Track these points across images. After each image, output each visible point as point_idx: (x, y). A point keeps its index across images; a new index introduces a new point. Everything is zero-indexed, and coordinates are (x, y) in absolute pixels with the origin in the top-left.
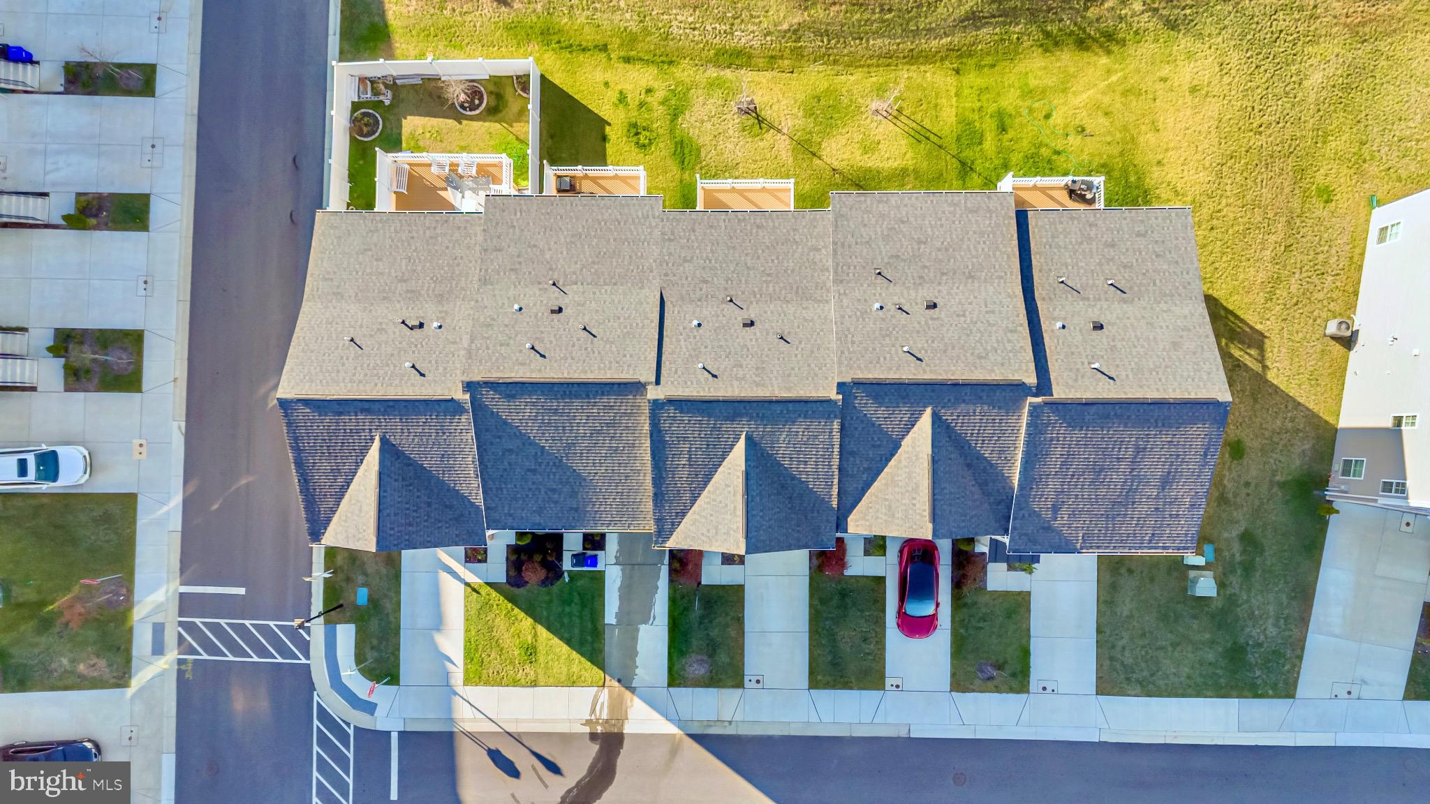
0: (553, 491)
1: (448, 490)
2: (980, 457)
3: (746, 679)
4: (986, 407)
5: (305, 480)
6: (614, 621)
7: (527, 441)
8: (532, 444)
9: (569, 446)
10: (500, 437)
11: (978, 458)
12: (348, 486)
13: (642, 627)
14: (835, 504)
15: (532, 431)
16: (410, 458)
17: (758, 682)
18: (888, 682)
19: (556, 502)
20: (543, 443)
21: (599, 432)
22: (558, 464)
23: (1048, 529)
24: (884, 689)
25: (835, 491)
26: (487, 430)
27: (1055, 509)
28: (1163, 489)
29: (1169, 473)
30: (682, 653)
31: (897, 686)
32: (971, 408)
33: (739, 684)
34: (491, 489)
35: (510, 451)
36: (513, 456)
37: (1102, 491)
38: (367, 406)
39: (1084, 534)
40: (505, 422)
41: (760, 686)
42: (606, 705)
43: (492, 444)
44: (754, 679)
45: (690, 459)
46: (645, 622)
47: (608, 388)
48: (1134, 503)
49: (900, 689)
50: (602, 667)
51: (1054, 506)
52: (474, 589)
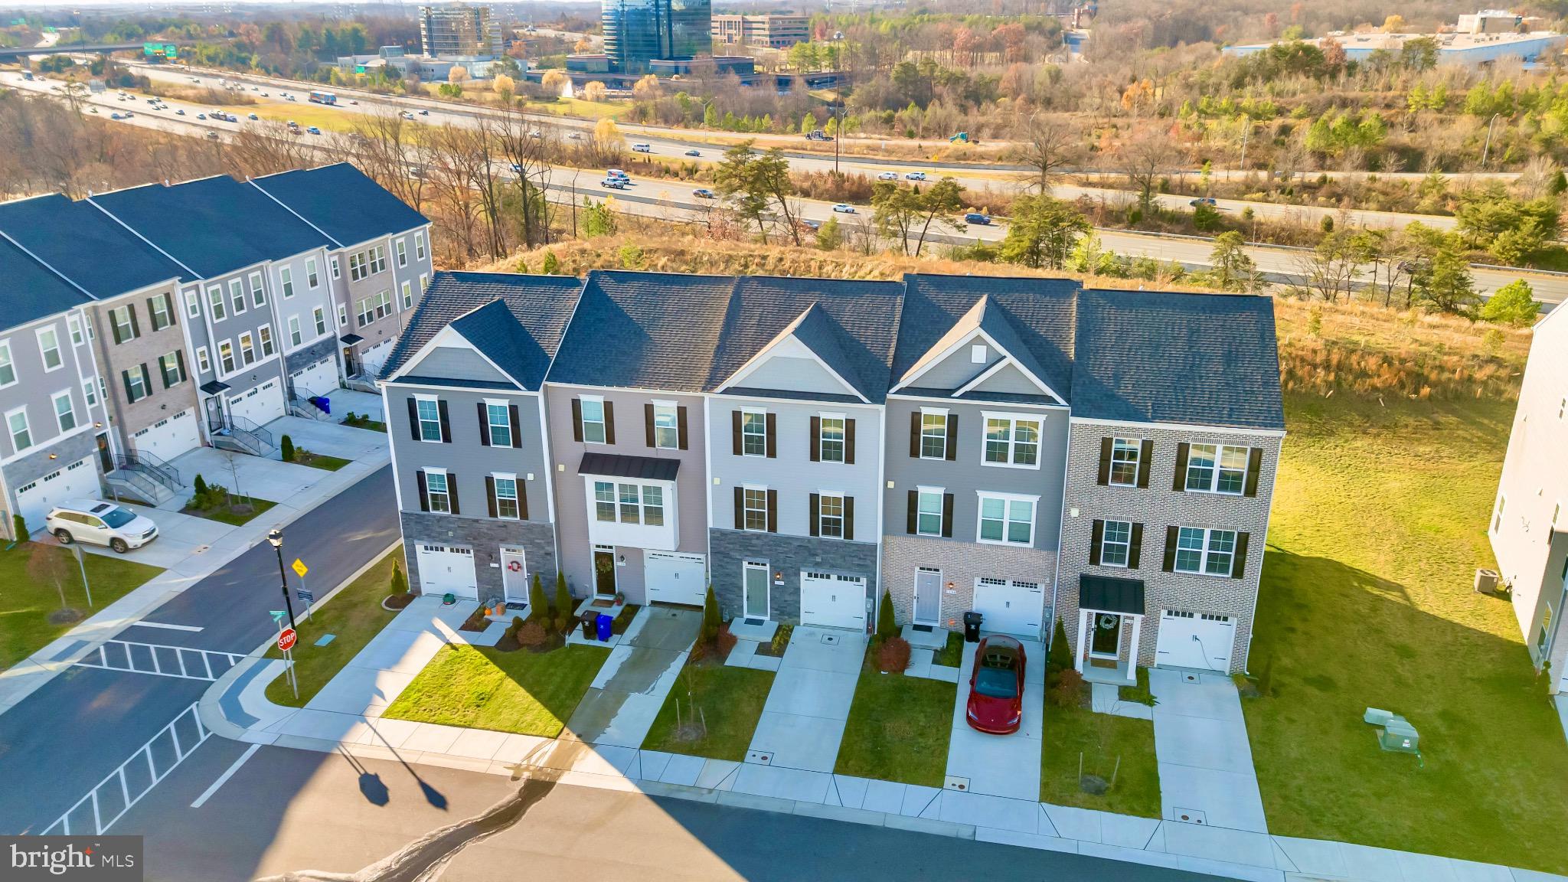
0: (624, 353)
2: (1035, 335)
3: (749, 754)
4: (1038, 296)
6: (601, 687)
7: (619, 314)
8: (621, 316)
10: (598, 309)
11: (1033, 335)
13: (634, 695)
14: (889, 364)
17: (764, 758)
18: (948, 781)
19: (621, 363)
21: (685, 310)
22: (638, 332)
23: (1113, 397)
24: (941, 786)
25: (892, 351)
27: (1118, 378)
28: (1229, 366)
29: (1230, 352)
31: (962, 787)
32: (1025, 295)
33: (739, 756)
34: (568, 348)
36: (602, 324)
37: (1164, 365)
39: (1153, 404)
41: (767, 762)
42: (549, 753)
43: (588, 314)
44: (759, 755)
45: (759, 320)
46: (640, 691)
48: (1201, 377)
49: (966, 789)
50: (566, 719)
51: (1115, 376)
52: (454, 647)
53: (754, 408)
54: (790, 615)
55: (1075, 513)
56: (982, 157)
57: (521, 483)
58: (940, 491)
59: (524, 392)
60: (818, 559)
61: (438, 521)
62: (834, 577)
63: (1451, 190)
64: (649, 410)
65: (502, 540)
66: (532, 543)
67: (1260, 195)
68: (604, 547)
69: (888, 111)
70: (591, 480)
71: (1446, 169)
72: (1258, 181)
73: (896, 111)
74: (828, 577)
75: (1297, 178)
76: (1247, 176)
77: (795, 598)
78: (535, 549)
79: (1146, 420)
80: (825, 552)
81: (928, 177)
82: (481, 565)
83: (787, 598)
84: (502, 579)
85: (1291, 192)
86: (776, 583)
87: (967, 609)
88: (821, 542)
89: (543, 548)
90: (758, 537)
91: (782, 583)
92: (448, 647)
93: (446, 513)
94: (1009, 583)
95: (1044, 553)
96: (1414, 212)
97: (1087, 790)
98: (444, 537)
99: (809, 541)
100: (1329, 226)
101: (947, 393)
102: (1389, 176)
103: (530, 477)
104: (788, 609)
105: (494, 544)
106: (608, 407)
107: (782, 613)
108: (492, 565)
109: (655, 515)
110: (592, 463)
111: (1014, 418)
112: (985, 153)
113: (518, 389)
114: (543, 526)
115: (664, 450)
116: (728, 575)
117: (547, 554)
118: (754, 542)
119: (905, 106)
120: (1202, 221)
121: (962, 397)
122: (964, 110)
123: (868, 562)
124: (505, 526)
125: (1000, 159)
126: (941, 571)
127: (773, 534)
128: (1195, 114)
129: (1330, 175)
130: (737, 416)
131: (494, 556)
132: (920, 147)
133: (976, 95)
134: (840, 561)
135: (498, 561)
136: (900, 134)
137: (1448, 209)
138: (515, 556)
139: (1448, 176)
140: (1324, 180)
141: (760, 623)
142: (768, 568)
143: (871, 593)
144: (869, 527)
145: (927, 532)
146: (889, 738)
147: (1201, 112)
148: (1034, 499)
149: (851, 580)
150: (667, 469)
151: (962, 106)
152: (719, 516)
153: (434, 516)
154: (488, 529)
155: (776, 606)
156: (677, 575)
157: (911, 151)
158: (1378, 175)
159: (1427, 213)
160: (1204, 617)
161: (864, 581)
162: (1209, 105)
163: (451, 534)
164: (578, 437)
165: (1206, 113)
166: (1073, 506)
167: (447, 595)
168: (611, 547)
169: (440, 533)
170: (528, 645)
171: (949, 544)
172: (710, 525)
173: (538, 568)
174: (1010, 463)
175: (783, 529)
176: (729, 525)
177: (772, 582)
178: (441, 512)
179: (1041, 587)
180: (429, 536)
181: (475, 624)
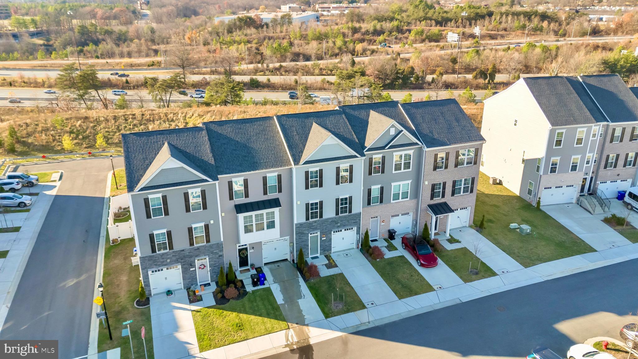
0: (245, 156)
1: (198, 160)
3: (366, 304)
4: (388, 108)
5: (129, 164)
6: (283, 302)
7: (230, 140)
8: (232, 140)
9: (248, 139)
10: (219, 139)
12: (151, 164)
13: (300, 301)
15: (232, 136)
16: (180, 149)
17: (372, 304)
18: (435, 288)
19: (247, 161)
20: (237, 139)
21: (259, 133)
22: (245, 146)
23: (434, 139)
24: (434, 290)
25: (355, 136)
26: (213, 138)
27: (432, 133)
28: (459, 123)
29: (456, 118)
30: (326, 304)
31: (440, 288)
33: (363, 307)
34: (217, 159)
35: (224, 144)
36: (226, 146)
37: (441, 125)
38: (161, 132)
39: (447, 139)
40: (221, 134)
41: (374, 305)
42: (294, 336)
43: (216, 142)
44: (370, 303)
45: (297, 132)
46: (300, 297)
47: (259, 119)
48: (454, 128)
50: (284, 320)
51: (430, 132)
52: (198, 312)
53: (314, 168)
54: (328, 251)
55: (426, 183)
56: (139, 65)
57: (207, 227)
58: (379, 186)
59: (211, 182)
60: (339, 224)
61: (162, 256)
62: (343, 230)
63: (321, 66)
64: (265, 179)
65: (197, 256)
66: (212, 253)
67: (262, 73)
68: (243, 246)
69: (80, 47)
70: (241, 216)
71: (319, 59)
72: (259, 68)
73: (84, 47)
74: (341, 231)
75: (271, 66)
76: (254, 67)
77: (330, 243)
78: (214, 256)
79: (448, 145)
80: (341, 221)
81: (131, 76)
82: (185, 271)
83: (327, 244)
84: (196, 275)
85: (272, 71)
86: (323, 239)
87: (388, 229)
88: (340, 217)
89: (218, 254)
90: (315, 222)
91: (325, 238)
92: (195, 312)
93: (166, 251)
94: (400, 215)
95: (413, 200)
96: (314, 75)
97: (473, 274)
98: (165, 263)
99: (335, 218)
100: (296, 82)
101: (383, 148)
102: (301, 63)
103: (212, 222)
104: (327, 248)
105: (192, 259)
106: (246, 182)
107: (325, 251)
108: (191, 269)
109: (271, 225)
110: (240, 209)
111: (403, 153)
112: (140, 64)
113: (208, 181)
114: (218, 244)
115: (271, 196)
116: (302, 241)
117: (220, 256)
118: (314, 224)
119: (88, 45)
120: (253, 84)
121: (389, 148)
122: (118, 45)
123: (357, 220)
124: (198, 249)
125: (149, 66)
126: (379, 217)
127: (322, 219)
128: (219, 44)
129: (282, 64)
130: (307, 173)
131: (192, 265)
132: (107, 62)
133: (121, 39)
134: (347, 223)
135: (195, 266)
136: (92, 57)
137: (324, 73)
138: (203, 261)
139: (320, 62)
140: (281, 66)
141: (317, 257)
142: (319, 233)
143: (358, 232)
144: (358, 207)
145: (374, 203)
146: (404, 281)
147: (221, 43)
148: (409, 182)
149: (350, 229)
150: (275, 203)
151: (116, 44)
152: (299, 217)
153: (159, 254)
154: (189, 253)
155: (322, 249)
156: (275, 249)
157: (103, 65)
158: (297, 63)
159: (318, 75)
160: (461, 209)
161: (355, 229)
162: (223, 40)
163: (168, 261)
164: (231, 198)
165: (223, 43)
166: (426, 181)
167: (169, 291)
168: (245, 245)
169: (163, 262)
170: (233, 298)
171: (383, 205)
172: (295, 222)
173: (215, 264)
174: (402, 170)
175: (325, 216)
176: (303, 220)
177: (321, 239)
178: (162, 251)
179: (411, 214)
180: (156, 265)
181: (194, 298)
